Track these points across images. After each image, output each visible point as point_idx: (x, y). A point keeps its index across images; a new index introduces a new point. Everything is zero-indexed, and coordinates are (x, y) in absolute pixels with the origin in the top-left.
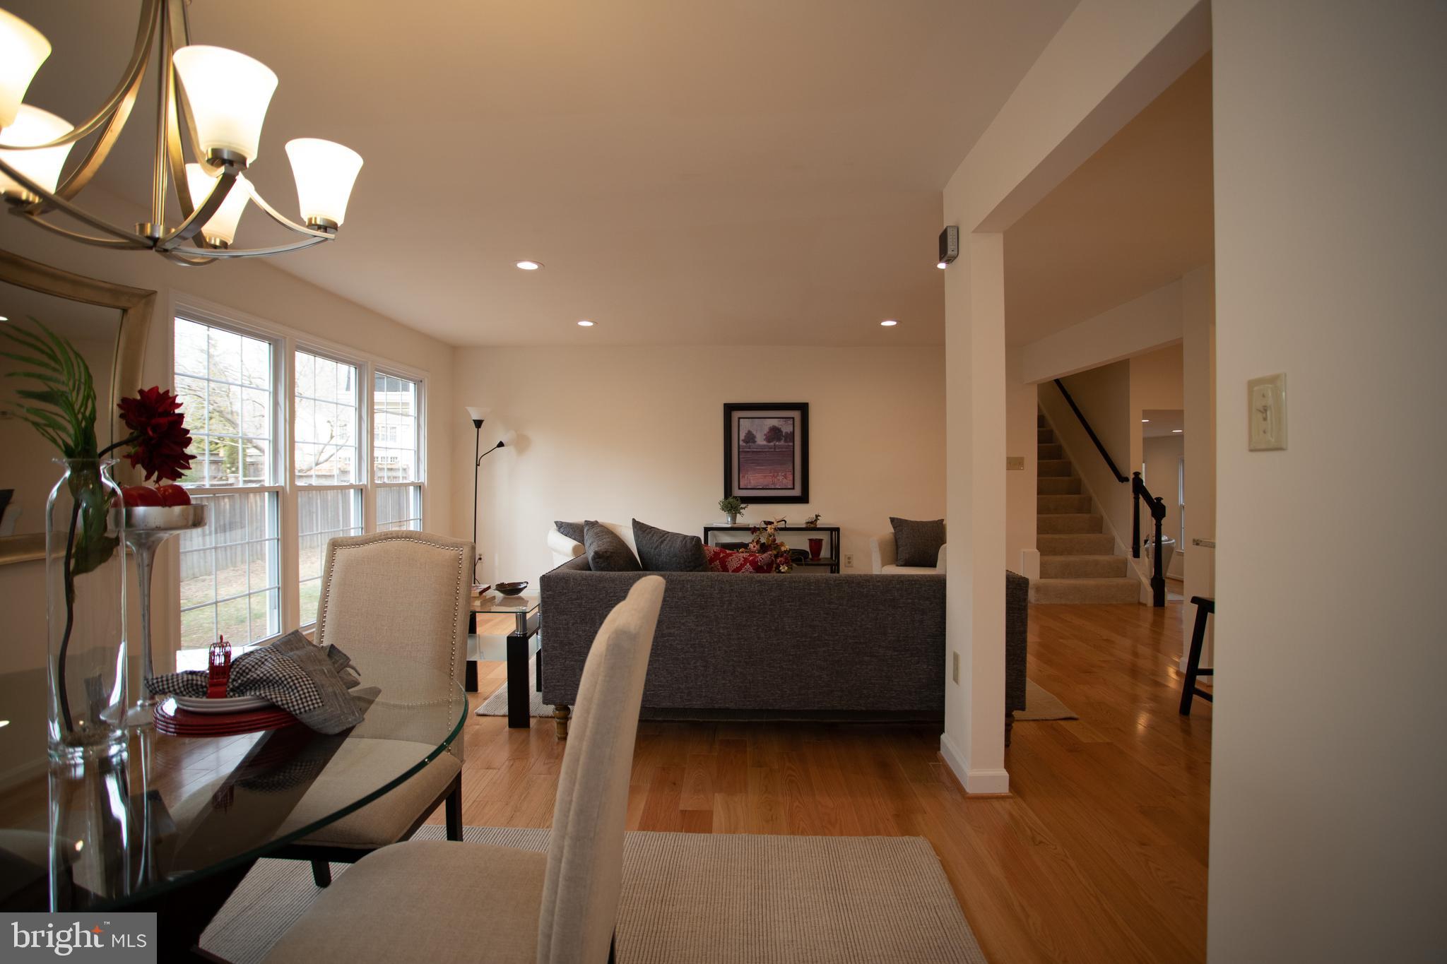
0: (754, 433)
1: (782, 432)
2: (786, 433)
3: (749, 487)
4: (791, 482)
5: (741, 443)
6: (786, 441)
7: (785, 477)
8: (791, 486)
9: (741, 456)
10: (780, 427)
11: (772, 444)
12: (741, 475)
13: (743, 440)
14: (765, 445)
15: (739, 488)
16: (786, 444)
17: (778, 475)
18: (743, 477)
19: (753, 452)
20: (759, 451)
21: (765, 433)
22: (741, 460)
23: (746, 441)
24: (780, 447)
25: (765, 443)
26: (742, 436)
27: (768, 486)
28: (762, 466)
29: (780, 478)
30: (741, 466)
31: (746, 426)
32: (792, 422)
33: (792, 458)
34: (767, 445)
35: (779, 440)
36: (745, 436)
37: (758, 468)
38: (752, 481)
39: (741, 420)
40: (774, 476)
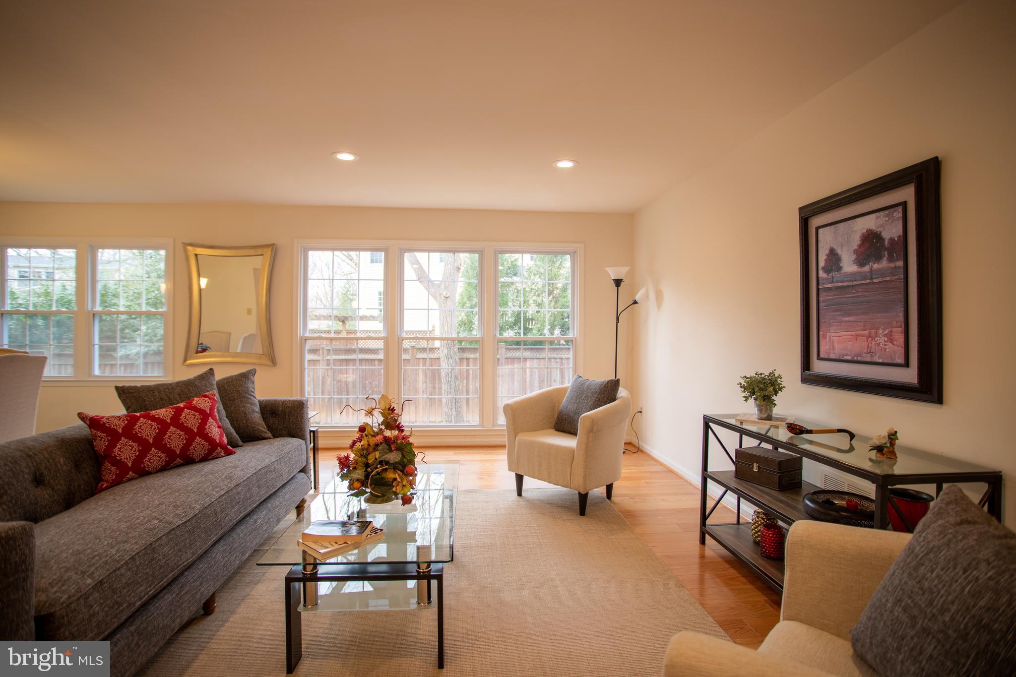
0: (839, 251)
1: (882, 240)
2: (892, 240)
3: (832, 356)
4: (901, 351)
5: (822, 274)
6: (891, 260)
7: (890, 338)
8: (900, 360)
9: (821, 299)
10: (879, 230)
11: (866, 268)
12: (821, 333)
13: (823, 268)
14: (854, 274)
15: (819, 358)
16: (892, 265)
17: (876, 335)
18: (823, 335)
19: (838, 288)
20: (848, 287)
21: (856, 247)
22: (821, 305)
23: (827, 270)
24: (882, 273)
25: (854, 268)
26: (822, 264)
27: (860, 355)
28: (849, 315)
29: (882, 340)
30: (821, 317)
31: (827, 239)
32: (900, 215)
33: (901, 296)
34: (859, 273)
35: (878, 258)
36: (826, 260)
37: (846, 319)
38: (836, 345)
39: (821, 231)
40: (869, 336)
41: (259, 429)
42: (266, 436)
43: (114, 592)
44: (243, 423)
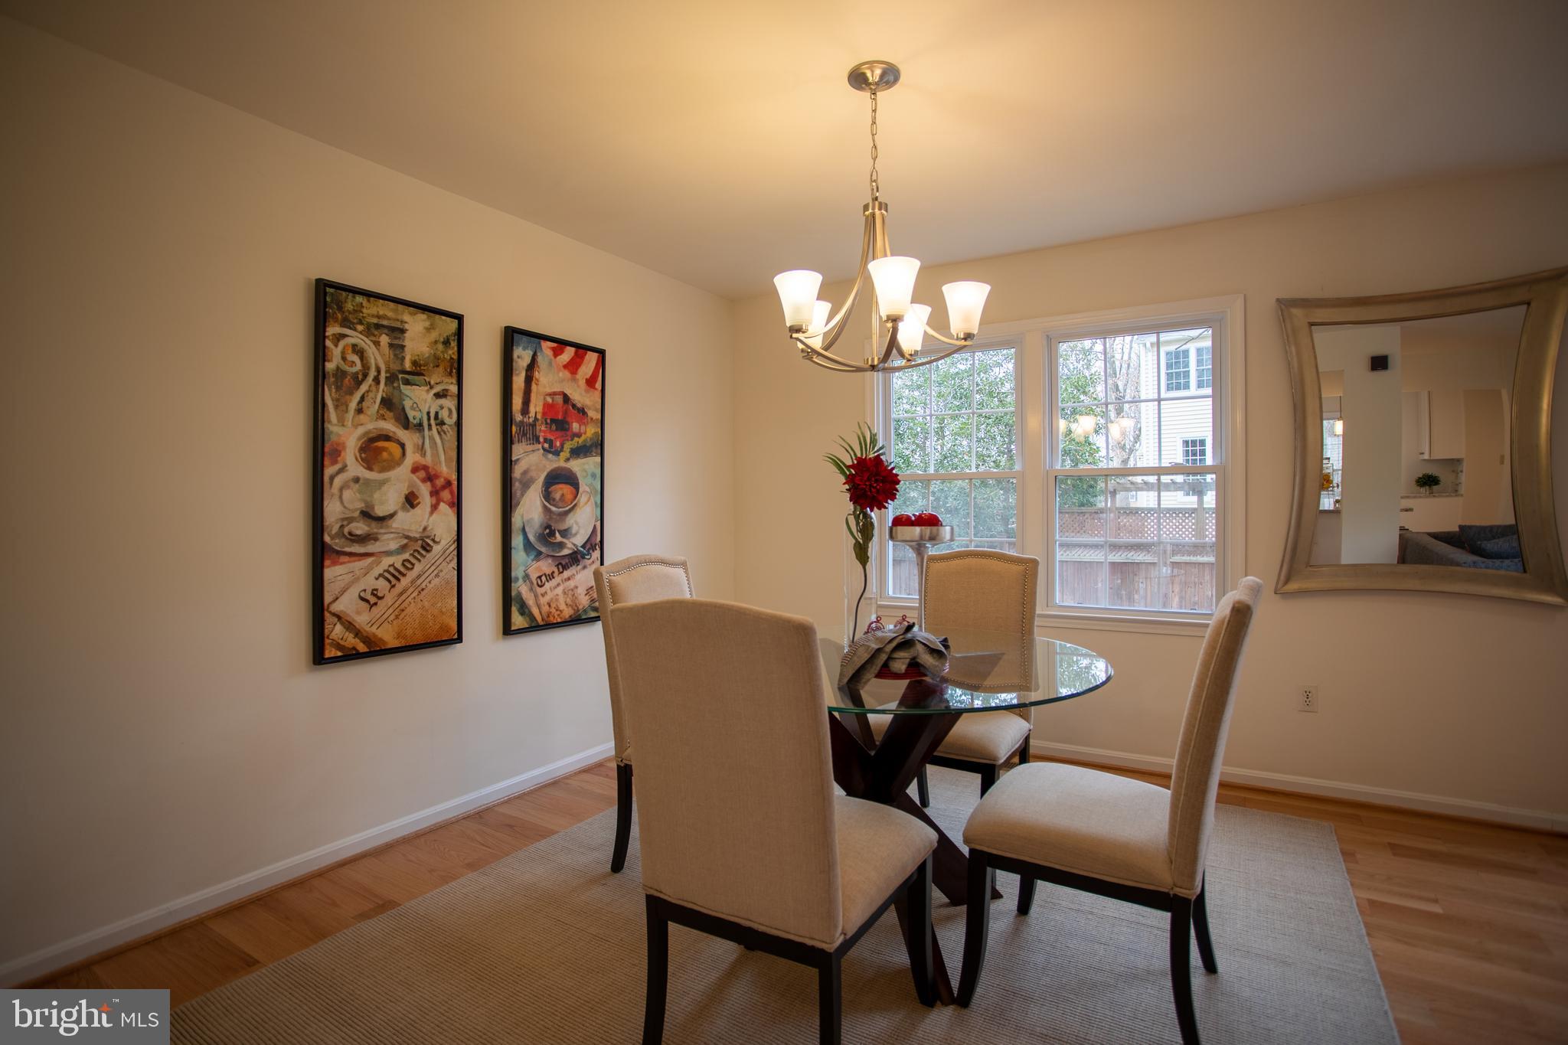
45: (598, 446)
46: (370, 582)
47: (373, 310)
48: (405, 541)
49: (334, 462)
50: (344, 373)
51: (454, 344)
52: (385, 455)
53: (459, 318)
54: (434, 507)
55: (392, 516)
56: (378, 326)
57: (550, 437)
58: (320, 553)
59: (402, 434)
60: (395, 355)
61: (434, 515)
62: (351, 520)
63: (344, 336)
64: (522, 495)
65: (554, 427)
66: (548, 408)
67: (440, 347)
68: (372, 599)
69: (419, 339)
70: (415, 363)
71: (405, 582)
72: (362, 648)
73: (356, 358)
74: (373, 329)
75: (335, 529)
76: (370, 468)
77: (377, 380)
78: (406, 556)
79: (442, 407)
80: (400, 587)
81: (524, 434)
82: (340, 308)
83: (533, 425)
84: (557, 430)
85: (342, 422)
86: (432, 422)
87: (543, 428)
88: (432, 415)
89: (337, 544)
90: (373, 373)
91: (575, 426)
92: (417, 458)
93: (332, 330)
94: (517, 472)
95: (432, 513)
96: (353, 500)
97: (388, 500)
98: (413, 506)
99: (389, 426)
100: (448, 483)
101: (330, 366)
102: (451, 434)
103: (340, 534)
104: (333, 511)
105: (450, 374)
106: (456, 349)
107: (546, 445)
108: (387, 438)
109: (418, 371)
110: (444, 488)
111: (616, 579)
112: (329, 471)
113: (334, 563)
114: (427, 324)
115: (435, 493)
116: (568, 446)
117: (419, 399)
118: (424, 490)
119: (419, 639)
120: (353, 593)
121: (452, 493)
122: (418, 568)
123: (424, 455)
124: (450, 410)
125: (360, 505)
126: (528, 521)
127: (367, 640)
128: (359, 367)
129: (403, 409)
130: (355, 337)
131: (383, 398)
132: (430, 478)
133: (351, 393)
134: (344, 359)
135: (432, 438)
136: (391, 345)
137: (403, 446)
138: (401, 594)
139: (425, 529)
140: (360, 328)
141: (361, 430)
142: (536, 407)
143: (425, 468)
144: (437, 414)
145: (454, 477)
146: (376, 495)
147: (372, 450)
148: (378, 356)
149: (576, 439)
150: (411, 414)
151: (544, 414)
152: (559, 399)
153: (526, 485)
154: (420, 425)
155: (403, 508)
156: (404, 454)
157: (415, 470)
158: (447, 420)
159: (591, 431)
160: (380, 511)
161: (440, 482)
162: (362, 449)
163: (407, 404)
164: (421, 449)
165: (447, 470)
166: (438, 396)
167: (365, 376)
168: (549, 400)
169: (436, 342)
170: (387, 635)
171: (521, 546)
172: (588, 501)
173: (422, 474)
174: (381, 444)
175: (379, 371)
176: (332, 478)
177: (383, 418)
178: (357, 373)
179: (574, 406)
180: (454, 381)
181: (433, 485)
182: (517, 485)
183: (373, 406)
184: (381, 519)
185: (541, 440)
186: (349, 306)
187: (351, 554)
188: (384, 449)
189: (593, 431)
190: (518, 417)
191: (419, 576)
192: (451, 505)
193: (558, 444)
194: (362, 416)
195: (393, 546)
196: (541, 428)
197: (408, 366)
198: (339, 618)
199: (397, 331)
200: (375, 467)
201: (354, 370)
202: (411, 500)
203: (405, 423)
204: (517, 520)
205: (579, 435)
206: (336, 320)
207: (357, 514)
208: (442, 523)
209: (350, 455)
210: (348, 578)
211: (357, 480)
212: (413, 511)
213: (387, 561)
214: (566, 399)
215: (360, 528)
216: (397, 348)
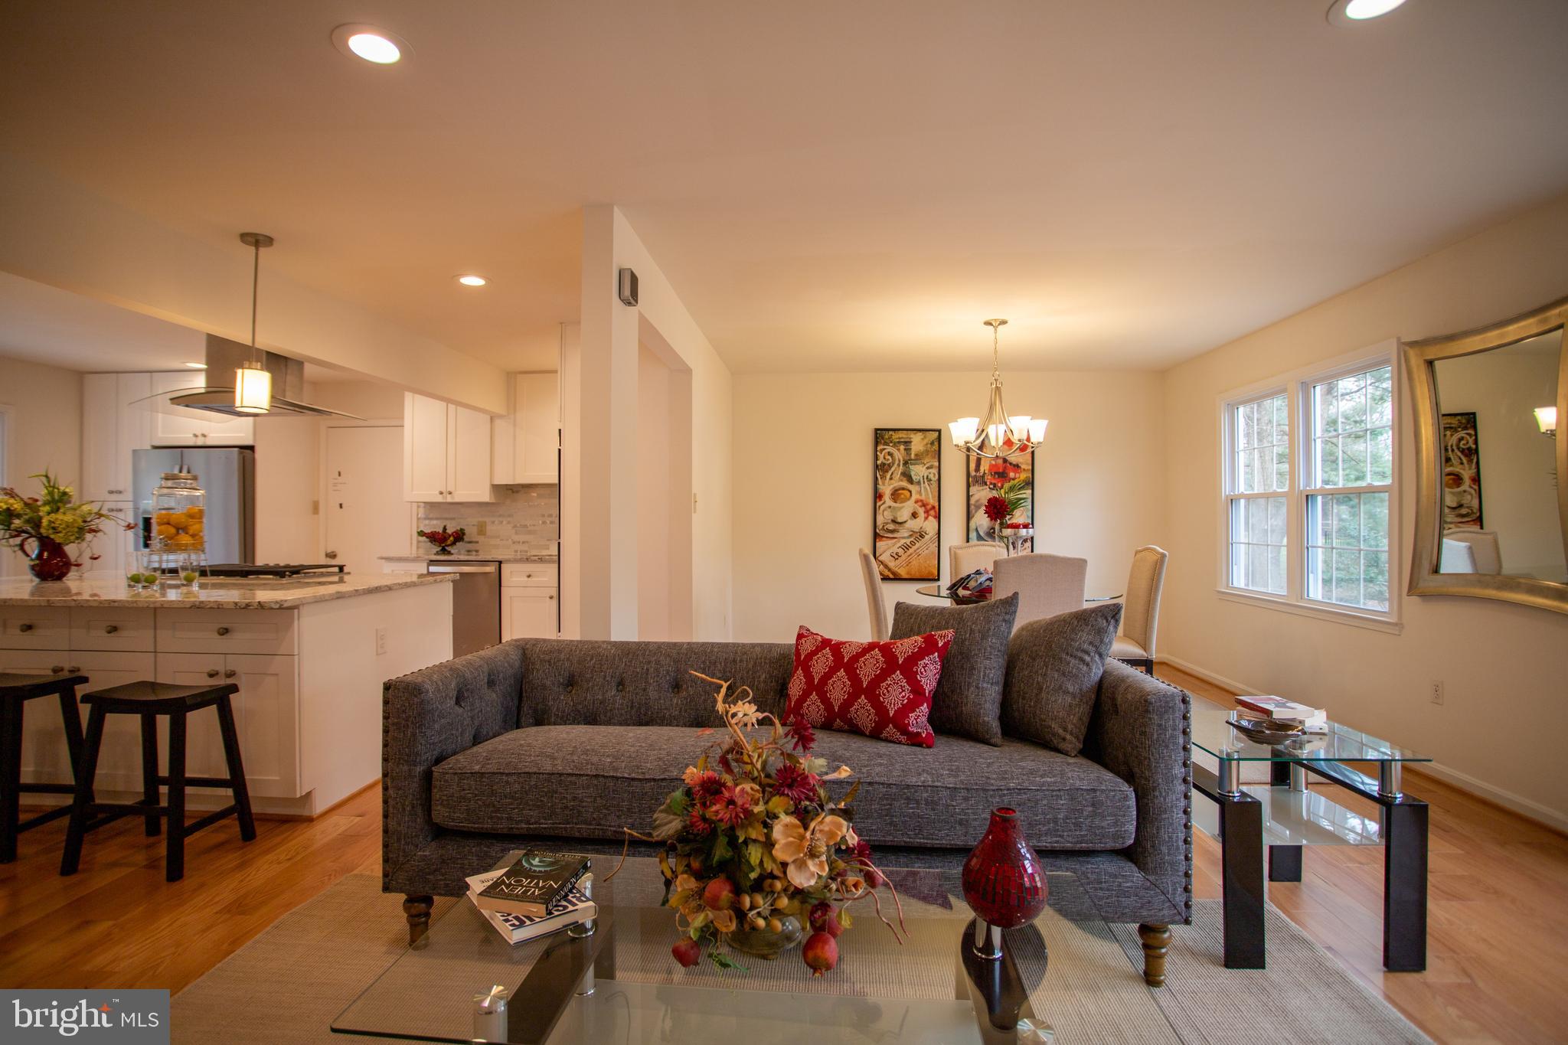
41: (1051, 727)
42: (1063, 746)
43: (493, 793)
44: (1030, 707)
45: (1030, 483)
46: (895, 549)
47: (896, 436)
48: (911, 533)
49: (880, 500)
50: (884, 464)
51: (936, 443)
52: (902, 496)
53: (939, 431)
54: (926, 518)
55: (905, 522)
56: (899, 442)
57: (993, 482)
58: (876, 536)
59: (910, 487)
60: (907, 453)
61: (927, 522)
62: (887, 523)
63: (885, 449)
64: (976, 512)
65: (997, 476)
66: (992, 466)
67: (929, 446)
68: (896, 557)
69: (918, 443)
70: (916, 455)
71: (911, 550)
72: (891, 576)
73: (889, 457)
74: (896, 444)
75: (881, 527)
76: (896, 502)
77: (899, 465)
78: (912, 539)
79: (930, 473)
80: (909, 553)
81: (977, 482)
82: (883, 438)
83: (983, 476)
84: (999, 477)
85: (884, 484)
86: (926, 480)
87: (989, 477)
88: (925, 477)
89: (882, 533)
90: (897, 462)
91: (1012, 475)
92: (918, 497)
93: (879, 448)
94: (973, 501)
95: (925, 521)
96: (888, 515)
97: (904, 514)
98: (915, 518)
99: (905, 484)
100: (933, 507)
101: (879, 462)
102: (935, 485)
103: (883, 529)
104: (880, 520)
105: (934, 458)
106: (937, 445)
107: (992, 486)
108: (903, 489)
109: (919, 458)
110: (931, 509)
111: (958, 551)
112: (878, 504)
113: (880, 541)
114: (922, 437)
115: (927, 512)
116: (1007, 486)
117: (918, 471)
118: (921, 511)
119: (917, 576)
120: (888, 553)
121: (935, 512)
122: (918, 545)
123: (921, 495)
124: (934, 474)
125: (892, 517)
126: (980, 526)
127: (893, 573)
128: (890, 459)
129: (911, 476)
130: (889, 449)
131: (902, 474)
132: (924, 505)
133: (887, 472)
134: (884, 458)
135: (925, 488)
136: (905, 449)
137: (910, 492)
138: (909, 556)
139: (921, 528)
140: (891, 445)
141: (892, 486)
142: (985, 467)
143: (921, 501)
144: (927, 476)
145: (937, 504)
146: (899, 514)
147: (896, 495)
148: (899, 454)
149: (1012, 481)
150: (914, 478)
151: (990, 470)
152: (1000, 461)
153: (978, 507)
154: (919, 483)
155: (911, 519)
156: (911, 495)
157: (916, 502)
158: (933, 479)
159: (1023, 476)
160: (899, 520)
161: (929, 507)
162: (892, 495)
163: (913, 474)
164: (920, 493)
165: (933, 501)
166: (928, 468)
167: (893, 464)
168: (993, 462)
169: (927, 444)
170: (903, 573)
171: (975, 538)
172: (1021, 515)
173: (920, 504)
174: (900, 492)
175: (899, 461)
176: (880, 507)
177: (902, 480)
178: (889, 465)
179: (1011, 464)
180: (937, 460)
181: (926, 508)
182: (972, 507)
183: (897, 476)
184: (901, 523)
185: (988, 483)
186: (887, 437)
187: (887, 537)
188: (902, 494)
189: (1025, 476)
190: (973, 473)
191: (918, 549)
192: (935, 517)
193: (999, 485)
194: (892, 481)
195: (906, 535)
196: (988, 479)
197: (913, 456)
198: (882, 563)
199: (907, 443)
200: (898, 502)
201: (888, 462)
202: (914, 515)
203: (910, 480)
204: (972, 525)
205: (1013, 479)
206: (881, 443)
207: (890, 521)
208: (930, 525)
209: (887, 498)
210: (886, 547)
211: (890, 507)
212: (915, 520)
213: (903, 541)
214: (1005, 460)
215: (891, 527)
216: (908, 450)
